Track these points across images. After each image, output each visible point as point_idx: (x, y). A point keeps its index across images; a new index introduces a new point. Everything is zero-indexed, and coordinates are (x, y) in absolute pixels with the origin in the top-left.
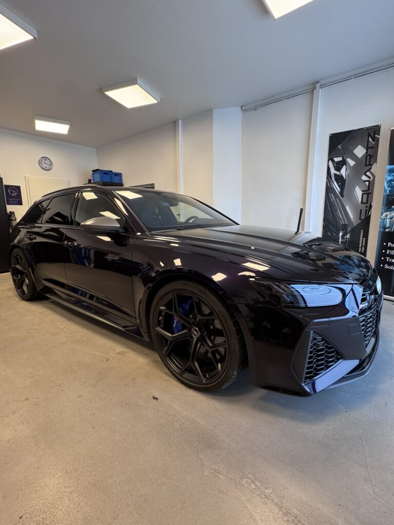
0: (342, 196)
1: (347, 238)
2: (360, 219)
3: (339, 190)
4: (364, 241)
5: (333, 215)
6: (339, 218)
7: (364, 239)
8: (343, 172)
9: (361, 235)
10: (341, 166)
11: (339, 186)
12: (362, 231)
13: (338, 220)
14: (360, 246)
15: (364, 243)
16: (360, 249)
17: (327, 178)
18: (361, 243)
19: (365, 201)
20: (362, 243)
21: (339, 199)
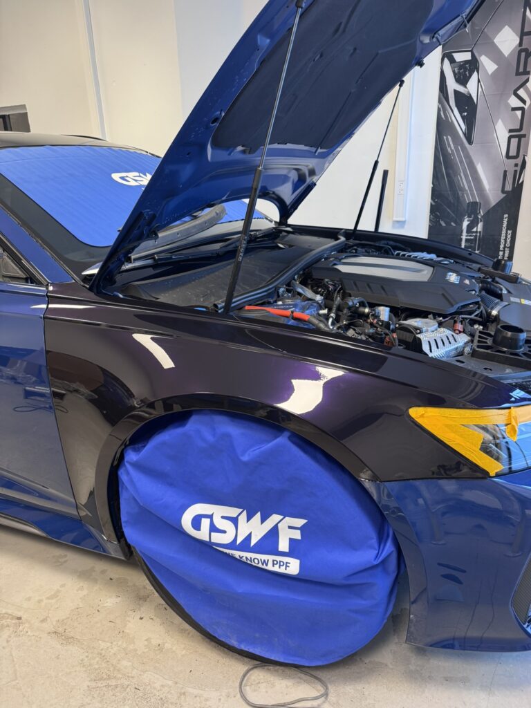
0: (470, 142)
1: (476, 232)
2: (503, 191)
3: (464, 127)
4: (509, 237)
5: (451, 182)
6: (463, 190)
7: (510, 232)
8: (472, 87)
9: (505, 225)
10: (467, 73)
11: (463, 118)
12: (506, 216)
13: (460, 193)
14: (502, 246)
15: (508, 241)
16: (501, 253)
17: (440, 101)
18: (503, 241)
19: (513, 152)
20: (505, 240)
21: (464, 149)
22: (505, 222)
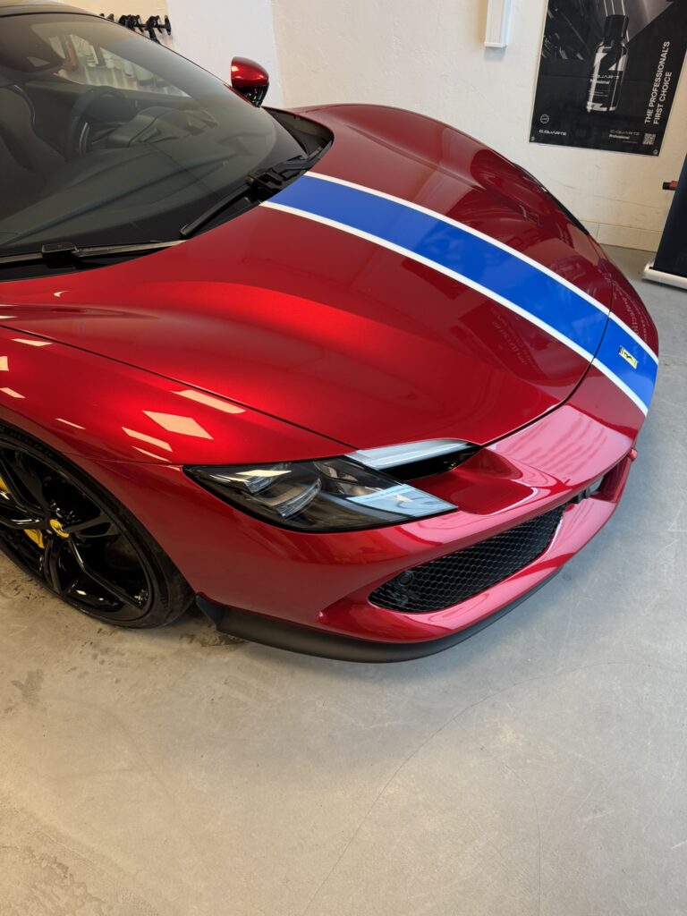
1: (615, 73)
4: (666, 83)
7: (668, 75)
9: (662, 63)
12: (667, 44)
14: (653, 100)
15: (664, 91)
16: (650, 113)
18: (655, 91)
20: (660, 89)
22: (664, 56)
